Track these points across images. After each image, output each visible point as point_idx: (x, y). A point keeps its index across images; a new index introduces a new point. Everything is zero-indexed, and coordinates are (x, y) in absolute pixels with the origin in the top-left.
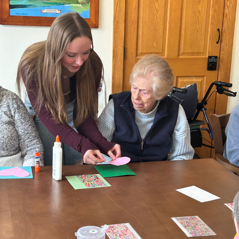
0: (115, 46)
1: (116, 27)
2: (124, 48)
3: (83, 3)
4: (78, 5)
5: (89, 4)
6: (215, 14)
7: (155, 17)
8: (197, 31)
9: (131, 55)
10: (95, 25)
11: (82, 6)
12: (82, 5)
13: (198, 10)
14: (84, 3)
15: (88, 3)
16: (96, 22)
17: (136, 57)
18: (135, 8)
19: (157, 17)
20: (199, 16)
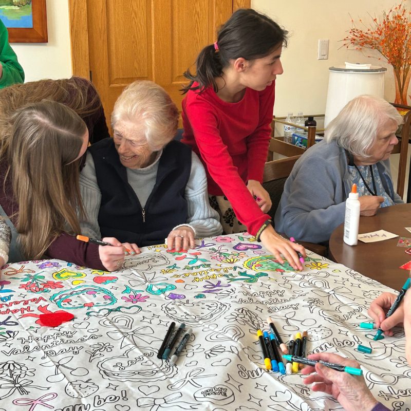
0: (76, 70)
1: (75, 41)
2: (91, 72)
3: (21, 3)
4: (13, 7)
5: (31, 5)
6: (221, 16)
7: (134, 23)
8: (197, 42)
9: (102, 82)
10: (43, 38)
11: (19, 8)
12: (18, 6)
13: (196, 11)
14: (22, 5)
15: (29, 4)
16: (43, 34)
17: (110, 84)
18: (102, 10)
19: (135, 23)
20: (198, 20)
